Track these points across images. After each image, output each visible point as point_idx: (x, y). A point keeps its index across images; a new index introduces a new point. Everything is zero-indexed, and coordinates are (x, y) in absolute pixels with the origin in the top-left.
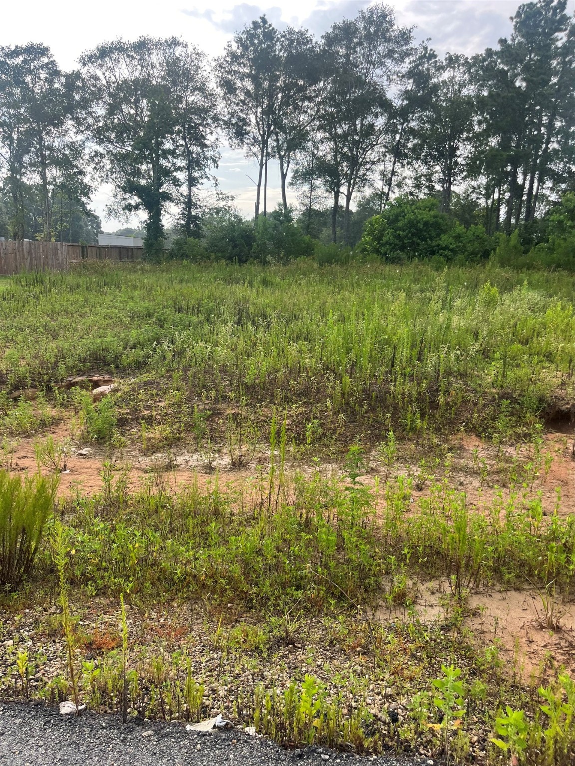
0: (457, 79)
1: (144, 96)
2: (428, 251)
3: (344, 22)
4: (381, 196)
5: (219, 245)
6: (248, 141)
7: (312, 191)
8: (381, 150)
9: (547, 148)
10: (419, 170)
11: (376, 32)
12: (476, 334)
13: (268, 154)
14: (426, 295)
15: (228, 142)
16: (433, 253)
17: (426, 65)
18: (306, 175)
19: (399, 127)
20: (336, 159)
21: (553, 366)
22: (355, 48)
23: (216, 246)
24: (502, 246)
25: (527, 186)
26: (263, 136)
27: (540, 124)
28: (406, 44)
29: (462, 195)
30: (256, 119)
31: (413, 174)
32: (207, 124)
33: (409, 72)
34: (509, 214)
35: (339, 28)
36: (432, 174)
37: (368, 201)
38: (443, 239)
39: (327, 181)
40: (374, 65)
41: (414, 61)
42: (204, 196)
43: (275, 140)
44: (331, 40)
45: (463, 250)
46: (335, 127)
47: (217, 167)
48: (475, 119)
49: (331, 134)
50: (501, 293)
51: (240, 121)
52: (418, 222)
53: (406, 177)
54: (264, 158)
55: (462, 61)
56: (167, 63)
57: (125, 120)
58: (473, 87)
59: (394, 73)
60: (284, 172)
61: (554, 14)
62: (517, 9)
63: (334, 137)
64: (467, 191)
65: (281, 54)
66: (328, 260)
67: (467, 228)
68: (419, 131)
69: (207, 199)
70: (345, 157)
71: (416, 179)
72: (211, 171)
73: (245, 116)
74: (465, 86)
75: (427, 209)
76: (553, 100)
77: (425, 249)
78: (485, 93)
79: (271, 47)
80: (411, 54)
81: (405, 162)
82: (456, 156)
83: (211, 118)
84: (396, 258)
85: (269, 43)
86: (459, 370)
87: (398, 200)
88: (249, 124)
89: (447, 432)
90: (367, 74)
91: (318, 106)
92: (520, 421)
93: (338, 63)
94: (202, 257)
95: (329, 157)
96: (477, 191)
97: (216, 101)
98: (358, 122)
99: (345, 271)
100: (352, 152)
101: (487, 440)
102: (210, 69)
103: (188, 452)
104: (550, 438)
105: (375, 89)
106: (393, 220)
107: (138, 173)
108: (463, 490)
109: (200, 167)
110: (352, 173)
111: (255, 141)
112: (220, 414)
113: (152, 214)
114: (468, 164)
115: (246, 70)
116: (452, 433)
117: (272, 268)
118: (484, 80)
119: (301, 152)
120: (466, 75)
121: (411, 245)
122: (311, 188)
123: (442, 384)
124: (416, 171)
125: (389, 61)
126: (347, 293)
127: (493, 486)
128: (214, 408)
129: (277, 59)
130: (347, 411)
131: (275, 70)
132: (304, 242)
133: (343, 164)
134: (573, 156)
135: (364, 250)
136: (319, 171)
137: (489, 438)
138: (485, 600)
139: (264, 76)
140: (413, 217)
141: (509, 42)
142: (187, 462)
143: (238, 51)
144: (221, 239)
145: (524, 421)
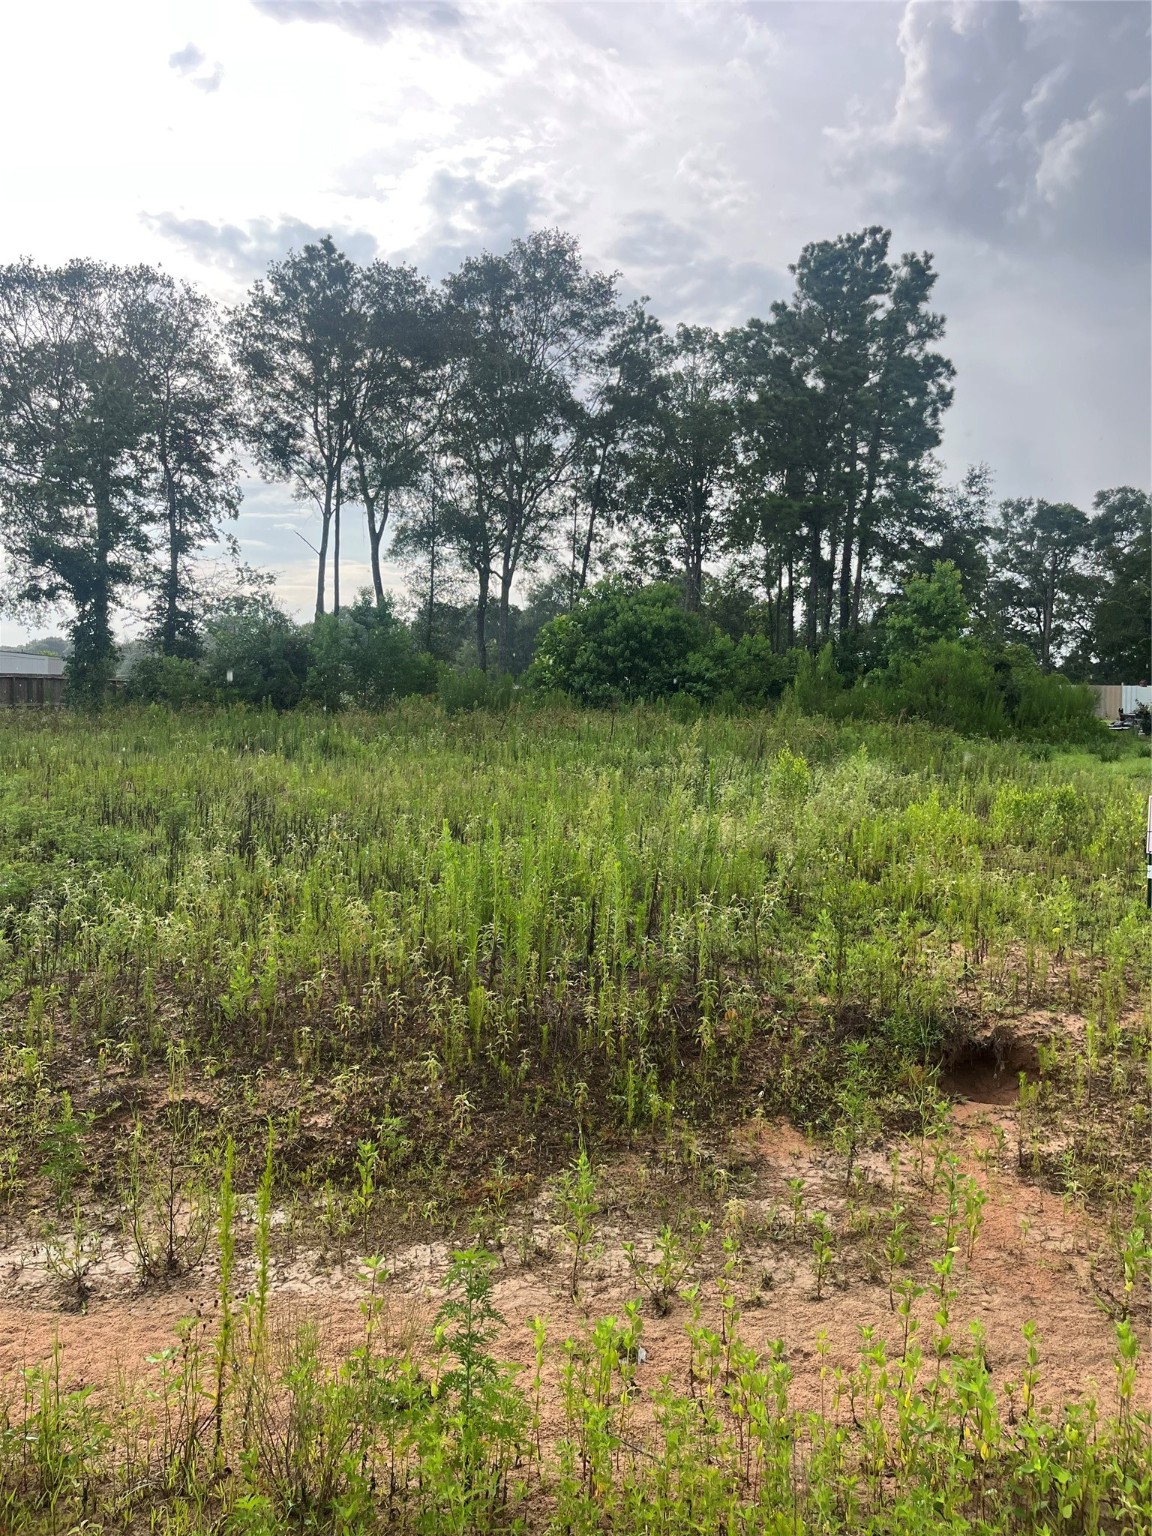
0: (701, 372)
1: (80, 374)
2: (664, 684)
3: (485, 258)
4: (572, 580)
6: (300, 468)
7: (433, 567)
8: (567, 494)
9: (870, 496)
10: (640, 533)
11: (546, 280)
12: (771, 857)
13: (340, 494)
14: (663, 773)
15: (257, 468)
16: (675, 688)
17: (643, 345)
18: (422, 537)
19: (599, 452)
20: (479, 508)
21: (939, 930)
22: (508, 304)
24: (805, 673)
25: (839, 565)
26: (328, 459)
27: (854, 456)
28: (604, 304)
29: (723, 581)
30: (316, 427)
31: (630, 539)
32: (214, 433)
33: (611, 354)
34: (809, 615)
35: (476, 268)
36: (665, 539)
37: (549, 591)
38: (691, 661)
39: (463, 549)
40: (546, 339)
41: (621, 336)
42: (209, 572)
43: (355, 468)
44: (461, 289)
45: (730, 681)
46: (477, 448)
47: (236, 516)
48: (738, 441)
49: (468, 461)
50: (811, 766)
51: (283, 429)
52: (643, 628)
53: (617, 545)
54: (334, 501)
55: (708, 340)
56: (130, 314)
57: (35, 418)
58: (729, 386)
59: (584, 354)
60: (377, 530)
61: (868, 263)
62: (800, 252)
63: (475, 467)
64: (731, 571)
65: (364, 309)
66: (466, 701)
67: (736, 641)
68: (637, 460)
69: (215, 580)
70: (497, 504)
71: (635, 548)
72: (221, 521)
73: (293, 422)
74: (716, 383)
75: (659, 604)
76: (875, 412)
77: (658, 680)
78: (753, 397)
79: (345, 296)
80: (613, 322)
81: (614, 516)
82: (708, 508)
83: (221, 422)
84: (602, 698)
85: (339, 287)
86: (741, 951)
87: (603, 587)
88: (300, 436)
89: (722, 1118)
90: (532, 353)
91: (442, 407)
92: (888, 1079)
93: (477, 331)
94: (194, 699)
95: (466, 504)
96: (749, 572)
97: (231, 390)
98: (519, 441)
99: (500, 723)
100: (510, 496)
101: (818, 1135)
102: (218, 329)
103: (28, 1235)
104: (960, 1119)
105: (550, 382)
106: (594, 624)
107: (66, 526)
108: (775, 1306)
109: (199, 514)
110: (511, 533)
111: (314, 469)
112: (144, 1105)
113: (87, 608)
114: (730, 523)
115: (294, 334)
116: (735, 1120)
117: (346, 719)
118: (750, 373)
119: (409, 492)
120: (717, 365)
121: (630, 672)
122: (432, 561)
123: (706, 993)
124: (635, 533)
125: (573, 331)
126: (502, 771)
127: (847, 1283)
128: (130, 1089)
129: (356, 318)
130: (480, 1079)
131: (352, 337)
132: (417, 666)
133: (495, 518)
134: (917, 511)
135: (539, 682)
136: (447, 529)
137: (822, 1130)
139: (331, 347)
140: (632, 619)
141: (791, 308)
142: (16, 1272)
143: (276, 298)
144: (240, 659)
145: (898, 1077)
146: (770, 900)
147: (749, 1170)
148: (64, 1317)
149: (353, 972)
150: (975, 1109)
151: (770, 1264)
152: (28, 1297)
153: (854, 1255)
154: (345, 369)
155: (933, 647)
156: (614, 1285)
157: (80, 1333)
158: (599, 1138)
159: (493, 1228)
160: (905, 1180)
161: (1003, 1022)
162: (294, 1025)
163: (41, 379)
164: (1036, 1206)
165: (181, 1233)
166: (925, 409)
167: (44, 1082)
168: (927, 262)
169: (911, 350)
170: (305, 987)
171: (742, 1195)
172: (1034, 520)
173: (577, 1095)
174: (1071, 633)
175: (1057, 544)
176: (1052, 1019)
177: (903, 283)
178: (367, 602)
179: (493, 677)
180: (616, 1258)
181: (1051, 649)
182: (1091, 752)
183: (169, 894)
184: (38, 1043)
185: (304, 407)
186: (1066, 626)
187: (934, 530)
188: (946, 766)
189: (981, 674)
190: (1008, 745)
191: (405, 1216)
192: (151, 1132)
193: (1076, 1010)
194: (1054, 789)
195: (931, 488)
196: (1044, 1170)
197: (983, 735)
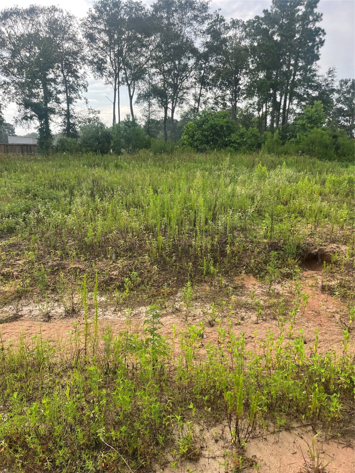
0: (238, 35)
1: (36, 45)
2: (223, 144)
4: (195, 110)
5: (89, 142)
6: (106, 74)
7: (149, 107)
8: (193, 81)
9: (294, 78)
10: (217, 93)
11: (186, 3)
12: (253, 199)
13: (119, 83)
15: (93, 74)
16: (226, 145)
17: (218, 26)
18: (145, 97)
19: (203, 66)
20: (164, 86)
21: (304, 220)
22: (173, 13)
23: (87, 143)
24: (269, 140)
25: (282, 103)
26: (115, 71)
27: (290, 64)
28: (205, 12)
29: (244, 109)
30: (110, 59)
31: (213, 96)
32: (78, 62)
33: (207, 30)
34: (272, 121)
36: (225, 96)
37: (187, 114)
38: (232, 137)
39: (159, 101)
40: (185, 25)
41: (211, 23)
42: (79, 110)
43: (124, 74)
44: (157, 8)
45: (245, 143)
46: (163, 65)
47: (87, 91)
48: (250, 60)
49: (160, 70)
50: (269, 170)
51: (100, 61)
52: (217, 126)
53: (209, 98)
54: (117, 85)
55: (241, 24)
56: (50, 22)
57: (22, 59)
58: (248, 40)
59: (198, 30)
60: (131, 95)
63: (163, 72)
64: (246, 106)
65: (125, 17)
66: (162, 150)
67: (247, 130)
68: (216, 68)
69: (81, 113)
70: (170, 85)
71: (215, 99)
72: (82, 93)
73: (103, 58)
74: (243, 39)
75: (222, 118)
76: (297, 48)
77: (221, 143)
78: (256, 44)
79: (118, 13)
80: (208, 18)
81: (208, 88)
82: (239, 84)
83: (80, 59)
84: (203, 149)
85: (117, 9)
86: (241, 226)
87: (204, 112)
88: (106, 63)
89: (232, 274)
90: (181, 31)
91: (151, 51)
92: (284, 263)
93: (163, 23)
94: (77, 151)
95: (160, 85)
96: (252, 106)
97: (83, 47)
98: (177, 62)
99: (170, 158)
100: (174, 82)
101: (261, 279)
102: (78, 26)
103: (34, 302)
104: (305, 275)
105: (187, 41)
106: (199, 125)
107: (34, 95)
108: (244, 325)
109: (75, 91)
110: (174, 95)
111: (110, 74)
112: (64, 268)
113: (43, 122)
114: (247, 89)
115: (102, 27)
116: (236, 275)
117: (123, 157)
118: (255, 36)
119: (141, 81)
120: (244, 32)
121: (212, 140)
122: (149, 105)
123: (229, 238)
124: (215, 94)
125: (195, 22)
126: (171, 173)
127: (266, 319)
128: (60, 264)
129: (122, 20)
130: (161, 262)
131: (121, 27)
132: (145, 140)
133: (169, 90)
134: (310, 84)
135: (183, 144)
136: (154, 93)
137: (262, 278)
138: (261, 445)
139: (115, 31)
140: (213, 123)
141: (269, 11)
142: (31, 312)
143: (96, 14)
144: (90, 138)
145: (287, 263)
146: (251, 211)
147: (239, 289)
148: (44, 323)
149: (124, 232)
150: (310, 272)
151: (243, 314)
152: (34, 318)
153: (269, 312)
154: (119, 38)
155: (312, 131)
156: (198, 318)
157: (49, 327)
158: (195, 279)
159: (164, 303)
160: (286, 292)
161: (321, 247)
162: (107, 246)
163: (23, 47)
164: (326, 300)
165: (76, 302)
166: (315, 47)
167: (36, 261)
169: (310, 26)
170: (109, 236)
171: (237, 295)
172: (351, 86)
173: (189, 267)
176: (337, 246)
177: (308, 2)
178: (129, 119)
179: (169, 143)
180: (199, 311)
181: (353, 131)
183: (70, 209)
184: (34, 251)
185: (106, 52)
187: (316, 90)
188: (313, 169)
189: (327, 139)
190: (334, 163)
191: (139, 299)
192: (66, 275)
193: (345, 244)
194: (346, 176)
195: (315, 75)
196: (329, 290)
197: (326, 160)
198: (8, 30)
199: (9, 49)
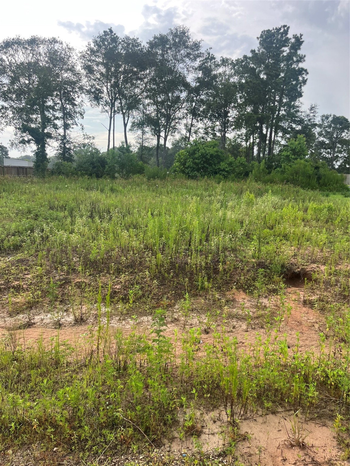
0: (227, 72)
1: (35, 72)
2: (213, 172)
3: (160, 35)
4: (186, 139)
5: (84, 166)
6: (102, 103)
7: (143, 135)
8: (185, 112)
9: (279, 113)
10: (207, 124)
11: (179, 42)
12: (242, 223)
13: (115, 111)
14: (211, 199)
15: (89, 103)
16: (216, 173)
17: (209, 63)
18: (140, 125)
19: (195, 98)
20: (157, 116)
21: (289, 243)
22: (167, 50)
23: (82, 167)
24: (256, 169)
25: (268, 135)
26: (111, 100)
27: (275, 100)
28: (197, 50)
29: (232, 140)
30: (107, 90)
31: (204, 126)
32: (76, 91)
33: (199, 66)
34: (259, 151)
35: (157, 38)
36: (215, 127)
37: (178, 142)
38: (222, 165)
39: (152, 129)
40: (179, 62)
41: (202, 61)
42: (75, 136)
43: (119, 103)
44: (152, 45)
45: (233, 171)
46: (157, 97)
47: (83, 118)
48: (238, 95)
49: (154, 101)
50: (256, 197)
51: (97, 91)
52: (207, 155)
53: (199, 128)
54: (113, 114)
55: (230, 62)
56: (50, 53)
57: (22, 87)
58: (236, 77)
59: (191, 67)
60: (126, 123)
61: (282, 37)
62: (261, 33)
63: (156, 103)
64: (235, 137)
65: (122, 51)
66: (153, 176)
67: (236, 159)
68: (206, 101)
69: (77, 138)
70: (163, 115)
71: (205, 129)
72: (78, 119)
73: (100, 88)
74: (232, 76)
75: (212, 147)
76: (282, 86)
77: (211, 170)
78: (244, 81)
79: (116, 47)
80: (200, 56)
81: (199, 119)
82: (228, 116)
83: (78, 88)
84: (194, 176)
85: (114, 44)
86: (231, 247)
87: (195, 141)
88: (102, 93)
89: (224, 289)
90: (174, 66)
91: (146, 84)
92: (270, 280)
93: (157, 59)
94: (73, 174)
95: (153, 115)
96: (240, 137)
97: (81, 78)
98: (170, 95)
99: (163, 183)
100: (167, 112)
102: (77, 58)
103: (44, 312)
104: (289, 291)
105: (180, 76)
106: (192, 153)
107: (31, 120)
108: (236, 332)
109: (72, 117)
110: (167, 124)
111: (107, 103)
112: (71, 282)
113: (39, 146)
114: (235, 122)
115: (100, 60)
116: (228, 290)
117: (118, 181)
118: (243, 73)
119: (136, 111)
120: (233, 70)
121: (203, 168)
122: (143, 133)
123: (221, 257)
124: (206, 125)
125: (187, 59)
126: (164, 197)
127: (255, 328)
128: (67, 278)
129: (120, 54)
130: (159, 277)
131: (118, 60)
132: (138, 165)
133: (162, 119)
134: (294, 119)
135: (175, 171)
136: (147, 122)
137: (251, 293)
138: (252, 424)
139: (112, 64)
140: (204, 152)
141: (257, 52)
142: (42, 320)
143: (95, 48)
144: (85, 163)
145: (273, 280)
146: (240, 233)
147: (231, 302)
148: (56, 330)
149: (125, 250)
150: (293, 289)
151: (235, 323)
152: (46, 325)
153: (257, 322)
154: (116, 71)
155: (295, 161)
156: (194, 327)
157: (60, 333)
158: (191, 293)
159: (163, 313)
160: (272, 305)
161: (303, 267)
162: (109, 263)
163: (23, 74)
164: (307, 312)
165: (84, 312)
166: (298, 85)
167: (44, 275)
168: (301, 37)
169: (294, 66)
170: (112, 253)
171: (229, 307)
172: (332, 121)
173: (185, 282)
174: (341, 158)
175: (339, 129)
176: (317, 266)
177: (293, 44)
178: (123, 146)
179: (161, 169)
180: (195, 321)
181: (334, 162)
182: (342, 194)
183: (72, 229)
184: (41, 266)
185: (103, 83)
186: (339, 155)
187: (299, 124)
188: (297, 197)
189: (310, 170)
190: (316, 192)
191: (140, 310)
193: (324, 264)
194: (327, 205)
195: (298, 111)
196: (310, 303)
197: (309, 189)
198: (9, 58)
199: (8, 76)
